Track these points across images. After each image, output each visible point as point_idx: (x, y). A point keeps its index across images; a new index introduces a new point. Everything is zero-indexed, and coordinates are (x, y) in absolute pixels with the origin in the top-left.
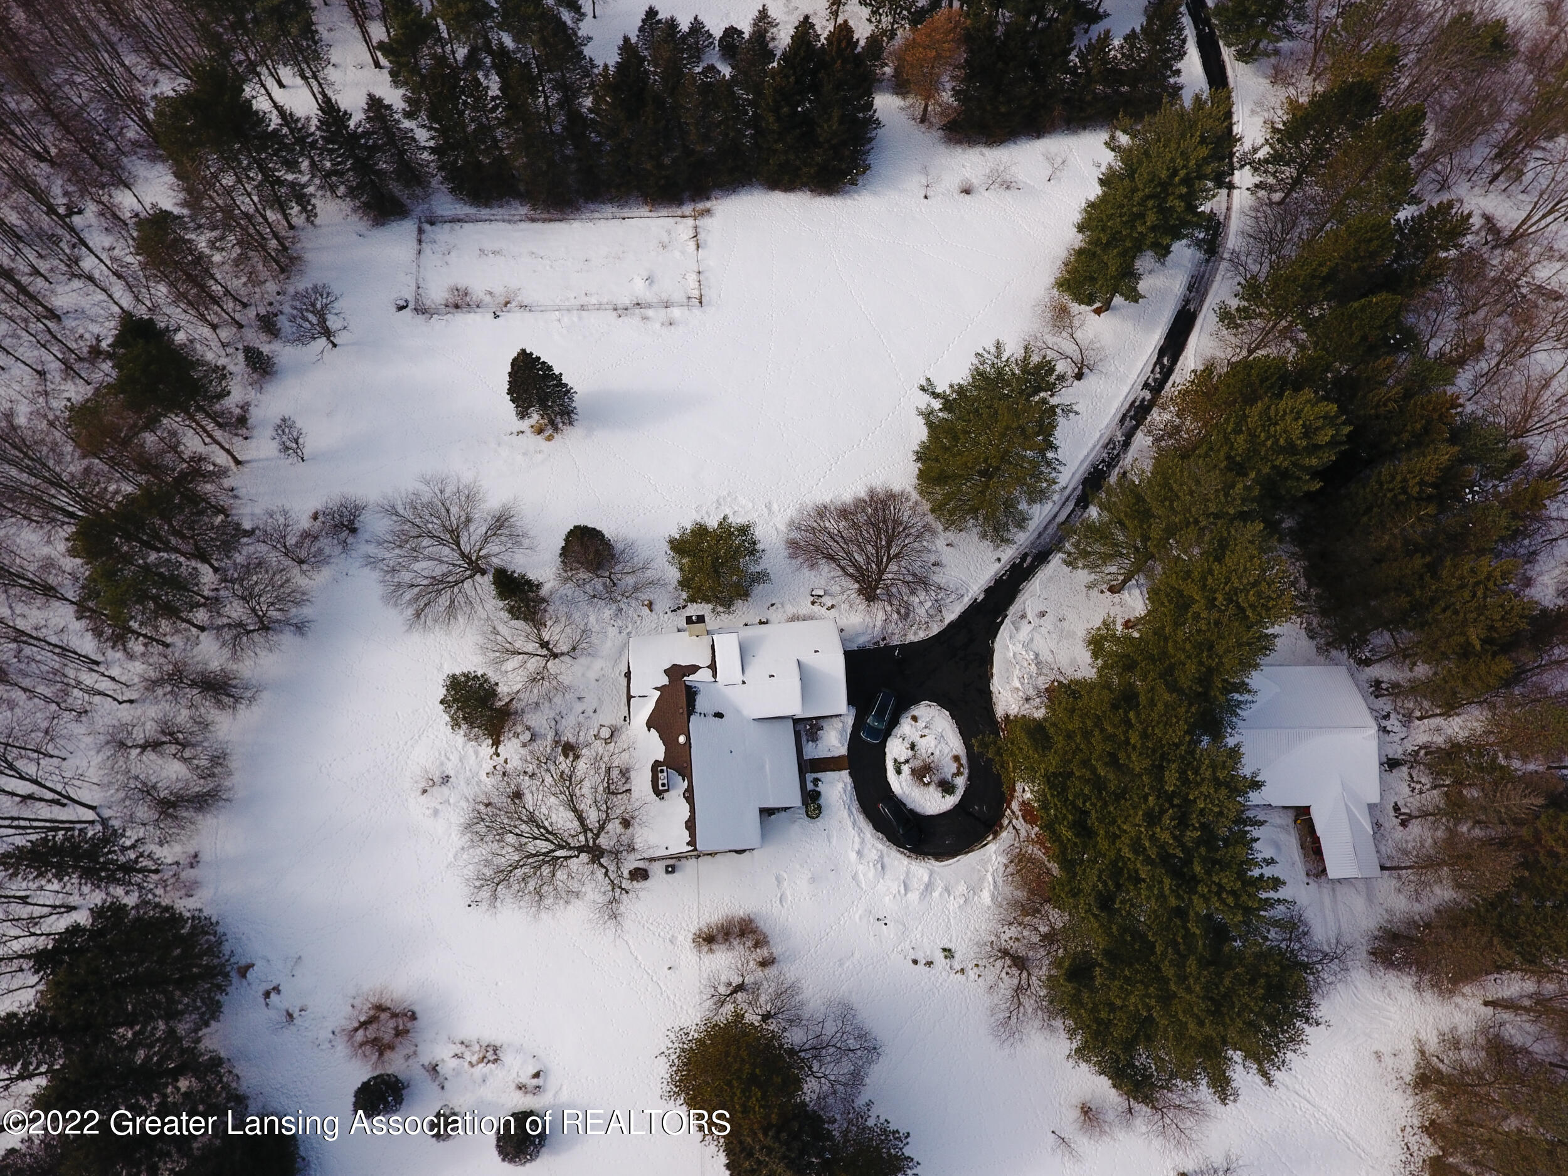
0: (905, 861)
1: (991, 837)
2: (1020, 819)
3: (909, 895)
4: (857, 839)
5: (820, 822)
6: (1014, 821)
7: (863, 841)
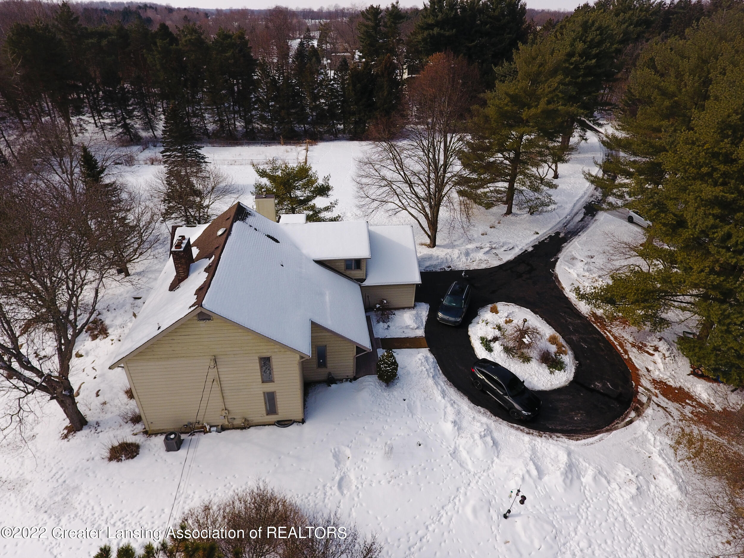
0: (527, 438)
1: (633, 414)
2: (660, 396)
3: (546, 478)
4: (450, 409)
5: (396, 392)
6: (654, 398)
7: (458, 413)
